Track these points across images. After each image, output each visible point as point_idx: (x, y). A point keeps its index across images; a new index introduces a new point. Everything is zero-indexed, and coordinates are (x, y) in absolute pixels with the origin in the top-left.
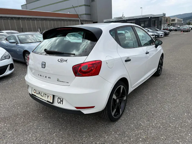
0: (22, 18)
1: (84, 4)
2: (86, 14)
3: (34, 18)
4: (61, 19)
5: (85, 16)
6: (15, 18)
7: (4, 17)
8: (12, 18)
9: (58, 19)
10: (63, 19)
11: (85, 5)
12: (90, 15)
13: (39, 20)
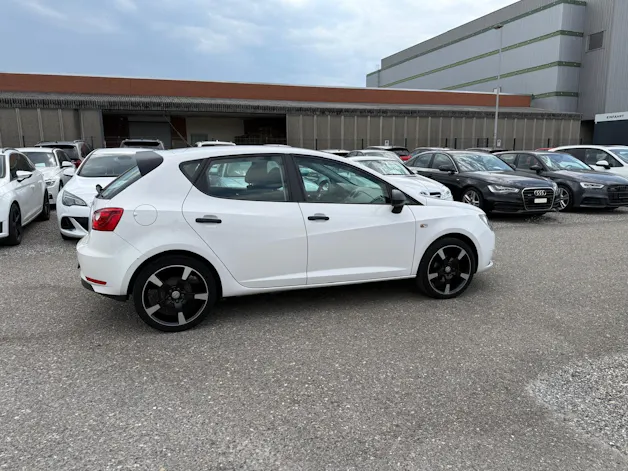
0: (347, 110)
1: (557, 59)
2: (558, 94)
3: (379, 111)
4: (461, 112)
5: (554, 99)
6: (331, 111)
7: (307, 110)
8: (323, 112)
9: (449, 112)
10: (467, 113)
11: (560, 64)
12: (576, 95)
13: (391, 116)
